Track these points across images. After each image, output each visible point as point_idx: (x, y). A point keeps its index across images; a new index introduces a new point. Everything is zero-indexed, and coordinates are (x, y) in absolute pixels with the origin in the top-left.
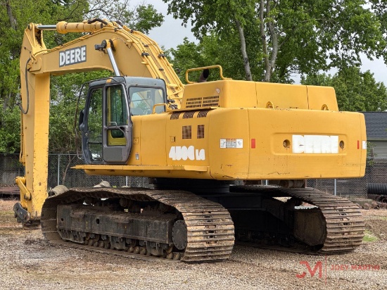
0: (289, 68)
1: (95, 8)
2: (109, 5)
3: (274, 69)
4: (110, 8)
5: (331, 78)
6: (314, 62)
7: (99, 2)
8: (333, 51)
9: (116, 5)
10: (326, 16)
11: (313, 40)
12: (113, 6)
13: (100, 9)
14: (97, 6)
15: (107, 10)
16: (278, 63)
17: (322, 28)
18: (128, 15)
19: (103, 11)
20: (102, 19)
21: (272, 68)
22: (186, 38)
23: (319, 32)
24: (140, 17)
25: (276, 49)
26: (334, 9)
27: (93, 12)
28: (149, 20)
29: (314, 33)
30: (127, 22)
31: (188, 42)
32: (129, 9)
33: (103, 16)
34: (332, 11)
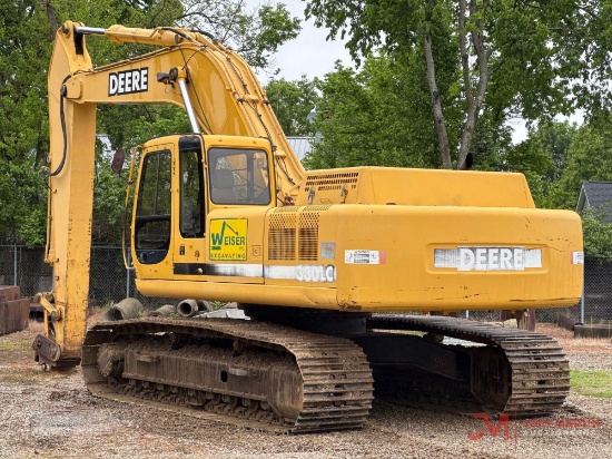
0: (507, 110)
1: (190, 11)
2: (214, 5)
3: (481, 112)
4: (215, 11)
5: (578, 128)
6: (548, 100)
7: (199, 2)
8: (579, 81)
9: (225, 7)
10: (569, 22)
11: (547, 64)
12: (221, 7)
13: (200, 14)
14: (195, 8)
15: (210, 14)
16: (489, 102)
17: (561, 43)
18: (244, 21)
19: (204, 16)
20: (204, 30)
21: (478, 109)
22: (339, 61)
23: (556, 50)
24: (264, 24)
25: (485, 77)
26: (582, 12)
27: (188, 18)
28: (277, 29)
29: (547, 50)
30: (243, 33)
31: (341, 67)
32: (246, 11)
33: (203, 24)
34: (578, 15)
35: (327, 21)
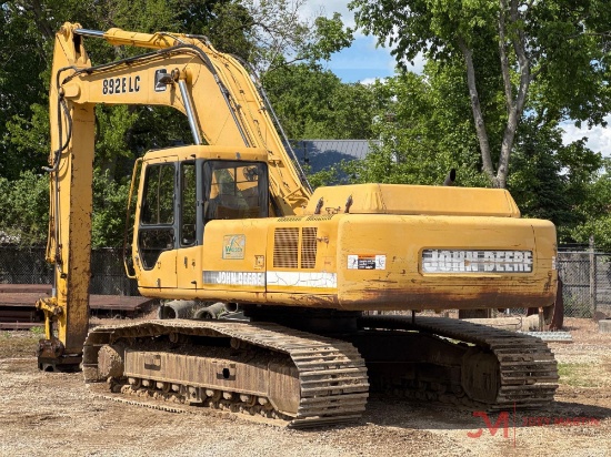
35: (375, 29)
